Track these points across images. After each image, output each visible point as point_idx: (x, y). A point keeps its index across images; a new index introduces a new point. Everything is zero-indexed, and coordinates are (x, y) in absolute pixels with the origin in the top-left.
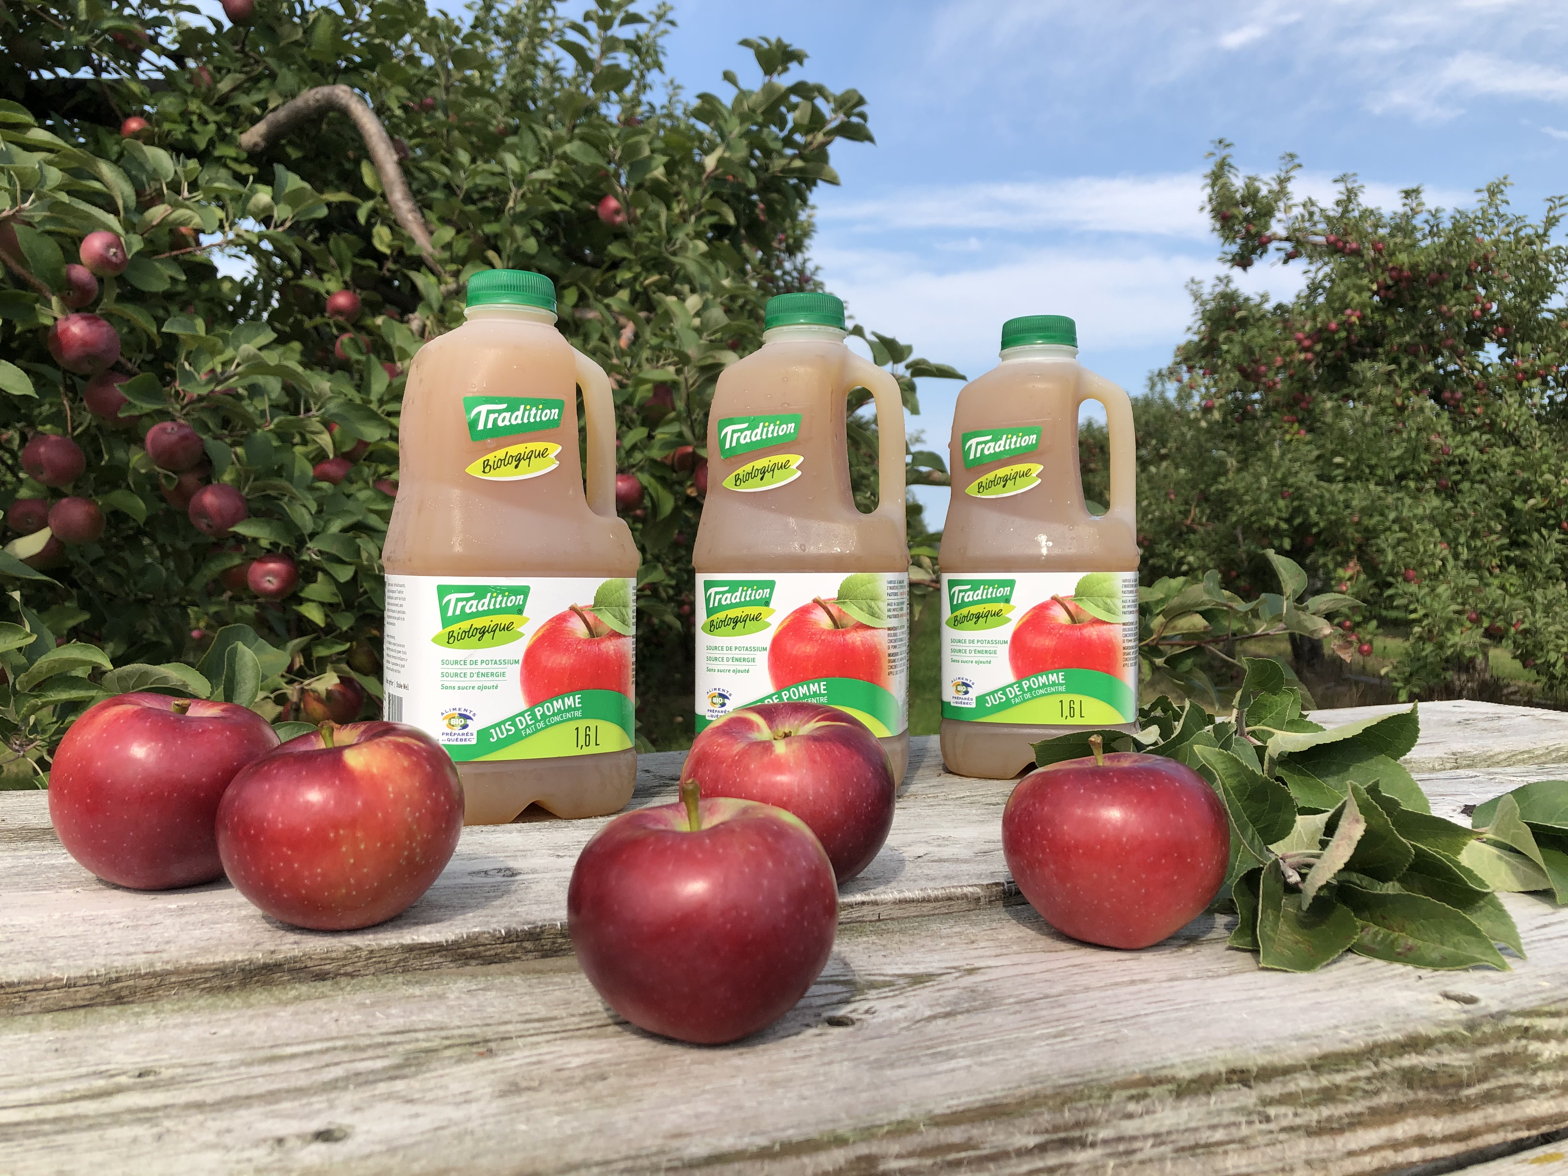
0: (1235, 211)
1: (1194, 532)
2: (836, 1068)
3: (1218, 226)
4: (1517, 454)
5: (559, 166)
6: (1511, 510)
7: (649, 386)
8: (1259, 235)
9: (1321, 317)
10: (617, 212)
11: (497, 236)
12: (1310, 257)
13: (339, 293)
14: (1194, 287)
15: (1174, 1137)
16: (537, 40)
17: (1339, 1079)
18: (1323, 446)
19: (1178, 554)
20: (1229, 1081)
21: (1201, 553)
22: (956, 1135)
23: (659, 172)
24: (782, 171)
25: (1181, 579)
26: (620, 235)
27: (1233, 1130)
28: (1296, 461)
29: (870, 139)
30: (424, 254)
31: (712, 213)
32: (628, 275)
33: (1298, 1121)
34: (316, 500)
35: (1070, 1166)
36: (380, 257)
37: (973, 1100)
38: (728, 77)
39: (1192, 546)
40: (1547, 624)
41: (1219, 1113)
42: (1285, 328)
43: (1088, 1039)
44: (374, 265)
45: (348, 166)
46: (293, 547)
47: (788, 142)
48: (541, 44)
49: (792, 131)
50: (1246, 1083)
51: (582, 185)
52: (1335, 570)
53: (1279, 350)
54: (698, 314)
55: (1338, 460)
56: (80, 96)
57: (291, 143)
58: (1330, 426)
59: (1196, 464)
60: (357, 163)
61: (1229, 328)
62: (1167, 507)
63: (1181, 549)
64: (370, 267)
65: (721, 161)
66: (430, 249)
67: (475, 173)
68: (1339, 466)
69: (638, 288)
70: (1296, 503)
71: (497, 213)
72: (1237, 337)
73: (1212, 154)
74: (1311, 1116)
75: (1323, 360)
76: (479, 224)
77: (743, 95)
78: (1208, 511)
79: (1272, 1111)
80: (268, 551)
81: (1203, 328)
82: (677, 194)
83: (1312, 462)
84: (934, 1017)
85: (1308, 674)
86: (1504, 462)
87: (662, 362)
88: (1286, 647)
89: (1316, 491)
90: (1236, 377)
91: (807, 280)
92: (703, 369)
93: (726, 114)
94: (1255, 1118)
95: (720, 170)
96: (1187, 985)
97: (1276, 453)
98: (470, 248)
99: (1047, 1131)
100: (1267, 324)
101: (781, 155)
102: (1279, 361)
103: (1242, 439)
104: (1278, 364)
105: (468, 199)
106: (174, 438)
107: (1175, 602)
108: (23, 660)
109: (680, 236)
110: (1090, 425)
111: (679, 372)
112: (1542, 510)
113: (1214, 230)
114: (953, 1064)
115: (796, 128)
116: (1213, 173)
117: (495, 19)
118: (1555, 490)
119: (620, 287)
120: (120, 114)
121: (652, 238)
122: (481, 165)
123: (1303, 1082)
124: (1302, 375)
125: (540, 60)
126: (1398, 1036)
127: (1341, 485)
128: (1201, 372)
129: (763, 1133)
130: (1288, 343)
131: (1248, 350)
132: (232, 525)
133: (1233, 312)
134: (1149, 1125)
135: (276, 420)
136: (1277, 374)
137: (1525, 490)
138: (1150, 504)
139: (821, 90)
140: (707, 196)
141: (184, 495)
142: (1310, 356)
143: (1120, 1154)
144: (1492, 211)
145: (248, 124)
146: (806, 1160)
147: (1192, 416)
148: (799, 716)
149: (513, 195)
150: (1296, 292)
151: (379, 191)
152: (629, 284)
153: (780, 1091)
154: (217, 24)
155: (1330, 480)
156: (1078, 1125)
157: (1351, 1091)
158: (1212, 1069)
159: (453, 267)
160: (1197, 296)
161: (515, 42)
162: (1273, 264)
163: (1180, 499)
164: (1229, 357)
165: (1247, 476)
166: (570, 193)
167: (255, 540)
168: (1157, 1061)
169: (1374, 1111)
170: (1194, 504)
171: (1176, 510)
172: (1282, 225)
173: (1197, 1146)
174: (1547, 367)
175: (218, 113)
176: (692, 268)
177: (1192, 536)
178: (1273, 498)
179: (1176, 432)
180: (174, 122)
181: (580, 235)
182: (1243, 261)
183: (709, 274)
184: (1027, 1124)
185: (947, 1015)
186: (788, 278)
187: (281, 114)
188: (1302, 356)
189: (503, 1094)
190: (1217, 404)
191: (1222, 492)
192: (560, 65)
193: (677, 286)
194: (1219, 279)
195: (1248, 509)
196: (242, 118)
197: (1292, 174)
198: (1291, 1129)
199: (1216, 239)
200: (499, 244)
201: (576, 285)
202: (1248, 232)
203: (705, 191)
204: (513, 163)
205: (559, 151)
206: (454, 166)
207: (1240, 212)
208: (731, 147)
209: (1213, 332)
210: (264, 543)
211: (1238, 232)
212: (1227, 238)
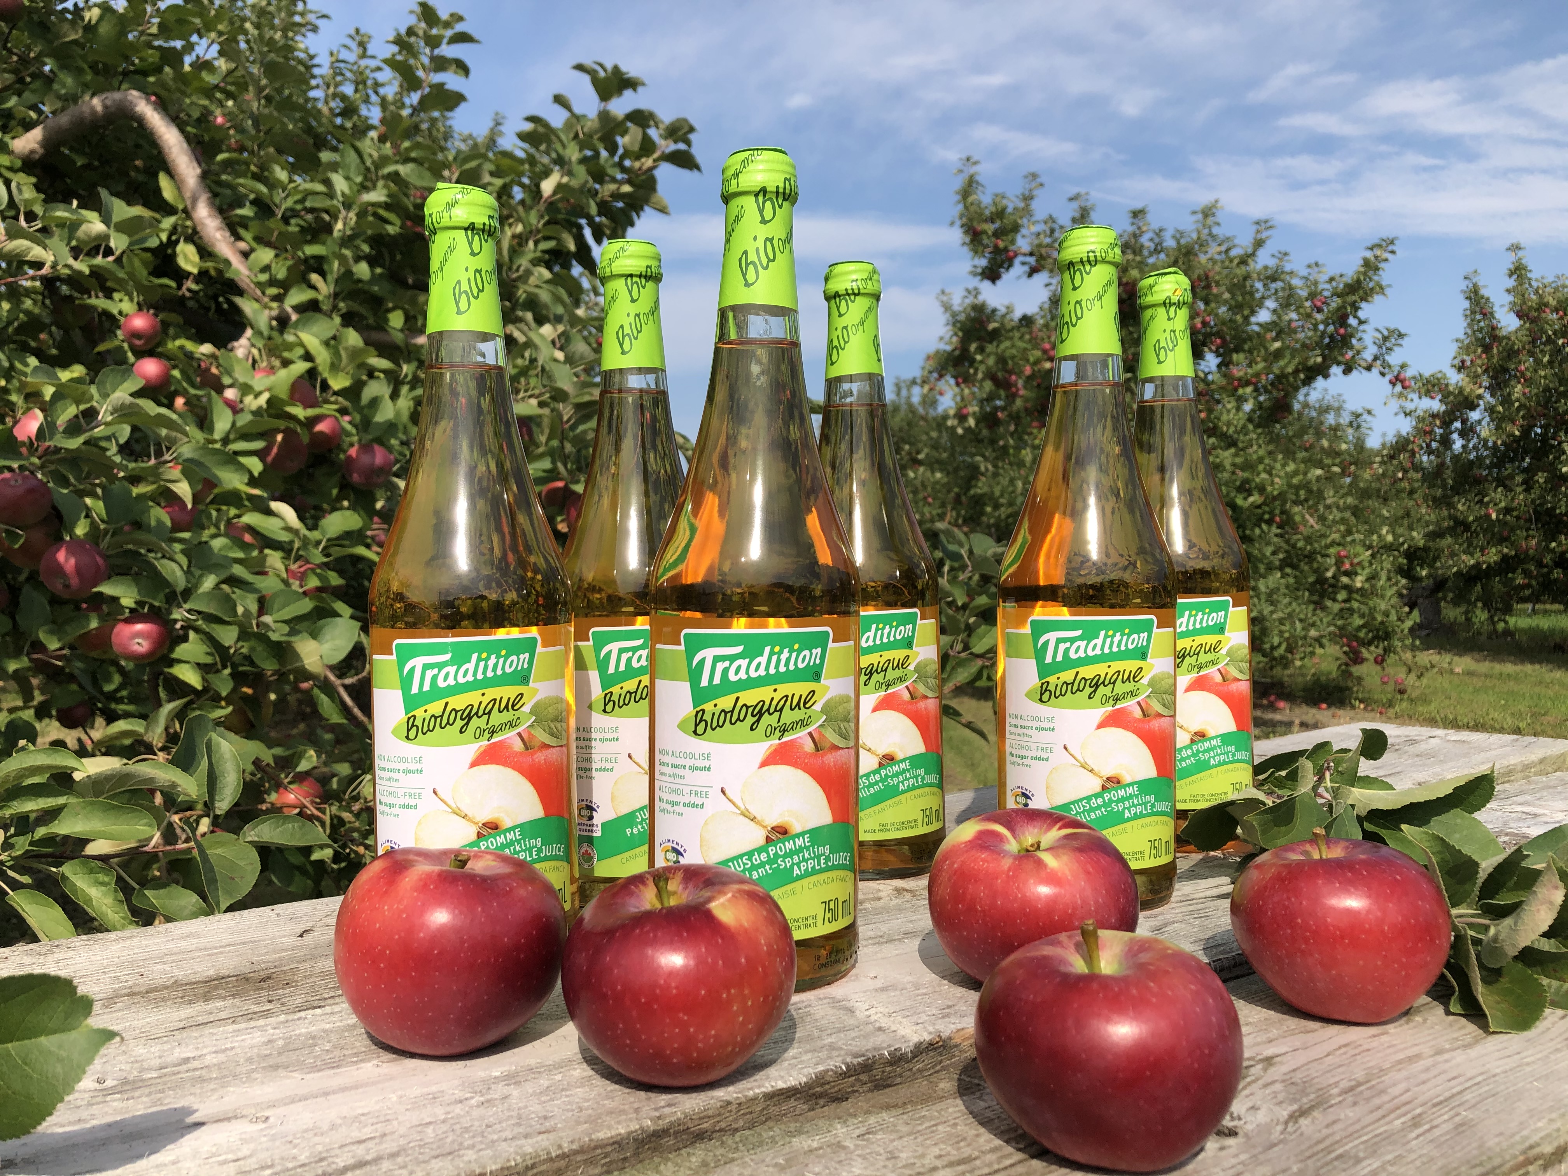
0: (984, 226)
3: (967, 239)
4: (1236, 455)
5: (386, 186)
6: (1233, 506)
8: (1006, 250)
11: (320, 258)
12: (1051, 271)
13: (134, 315)
14: (945, 298)
24: (612, 196)
29: (697, 167)
30: (240, 278)
31: (547, 238)
34: (183, 552)
36: (180, 276)
38: (559, 100)
40: (1272, 612)
42: (1032, 339)
44: (173, 284)
46: (163, 605)
47: (619, 167)
48: (295, 39)
49: (622, 158)
53: (1028, 360)
57: (73, 150)
59: (950, 469)
60: (156, 176)
61: (982, 339)
64: (168, 286)
65: (559, 187)
66: (247, 273)
67: (296, 190)
71: (321, 233)
72: (990, 348)
73: (961, 171)
76: (297, 246)
77: (577, 119)
80: (132, 610)
81: (955, 339)
86: (1227, 464)
87: (522, 395)
90: (988, 385)
92: (579, 407)
93: (558, 135)
95: (557, 196)
98: (291, 270)
100: (1016, 335)
101: (612, 179)
102: (1028, 370)
104: (1027, 374)
105: (287, 220)
106: (20, 491)
109: (524, 262)
111: (543, 405)
112: (1259, 507)
113: (964, 244)
115: (626, 154)
116: (964, 190)
118: (1269, 489)
128: (954, 380)
130: (1035, 353)
131: (1002, 360)
132: (95, 584)
133: (984, 324)
137: (1245, 488)
139: (653, 118)
140: (543, 221)
141: (37, 552)
144: (1206, 231)
145: (20, 129)
147: (947, 423)
148: (1038, 824)
149: (341, 217)
150: (1039, 303)
151: (181, 207)
159: (273, 291)
160: (947, 307)
162: (1019, 278)
163: (937, 503)
164: (982, 367)
165: (1003, 481)
167: (115, 600)
170: (949, 507)
171: (934, 513)
172: (1026, 240)
174: (1257, 375)
182: (992, 274)
187: (61, 121)
188: (1048, 366)
190: (972, 412)
191: (978, 496)
194: (968, 291)
195: (1003, 512)
196: (13, 123)
197: (1035, 192)
199: (967, 253)
200: (326, 267)
201: (403, 309)
202: (996, 247)
203: (542, 217)
204: (340, 183)
205: (387, 170)
206: (272, 184)
207: (990, 228)
208: (570, 173)
209: (965, 342)
210: (127, 602)
211: (987, 246)
212: (976, 252)
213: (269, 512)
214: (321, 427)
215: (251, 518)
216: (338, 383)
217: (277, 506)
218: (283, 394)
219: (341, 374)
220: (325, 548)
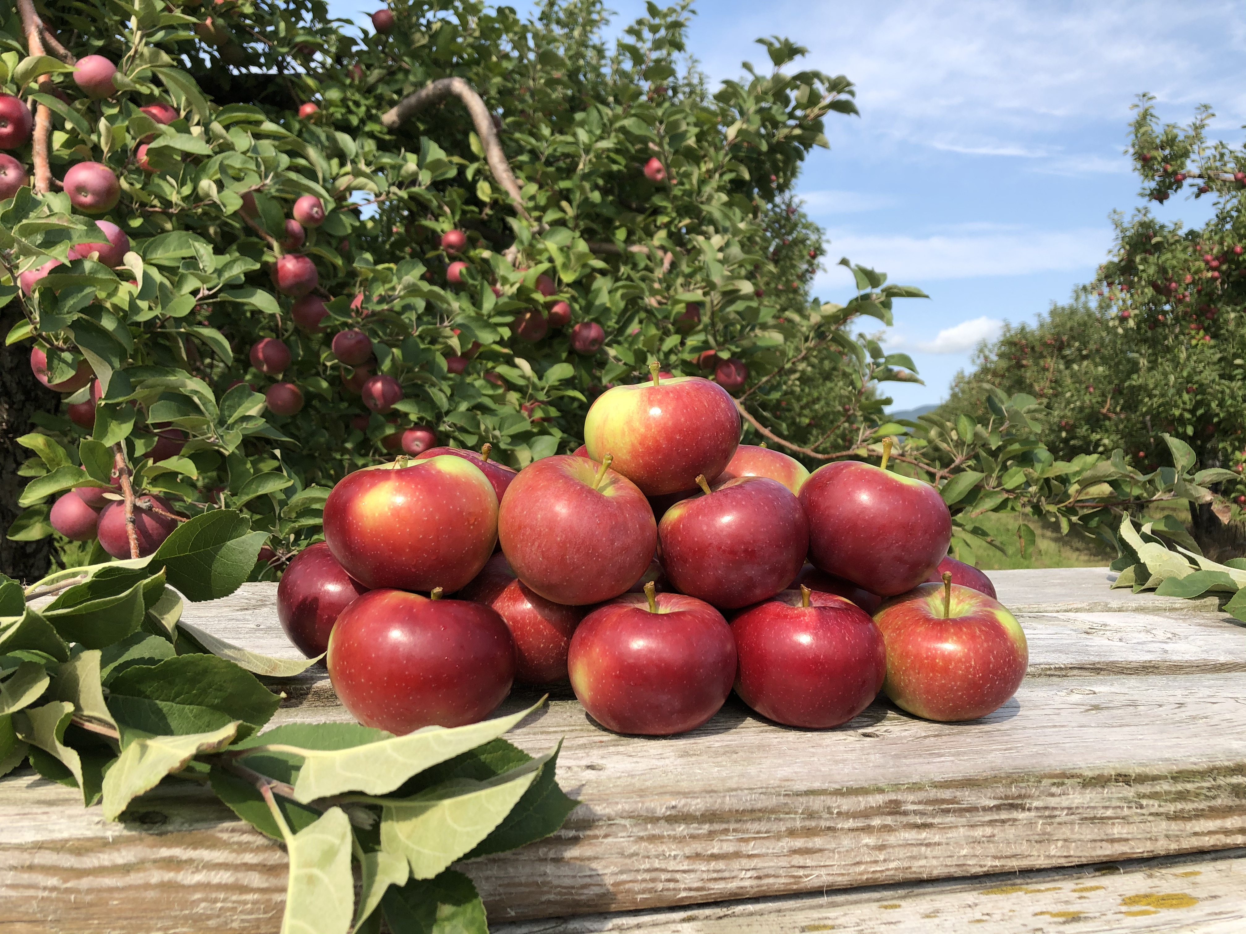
0: (1154, 153)
1: (1109, 419)
2: (872, 757)
3: (1139, 165)
5: (616, 137)
7: (683, 305)
8: (1175, 173)
9: (1228, 241)
10: (658, 171)
11: (569, 190)
12: (1220, 191)
13: (451, 232)
14: (1116, 217)
15: (1080, 811)
16: (588, 28)
17: (1189, 786)
18: (1225, 350)
19: (1095, 437)
20: (1117, 781)
21: (1115, 437)
22: (947, 794)
23: (691, 141)
24: (785, 138)
25: (1096, 456)
26: (662, 189)
27: (1119, 810)
28: (1201, 362)
29: (856, 112)
30: (515, 204)
31: (731, 171)
32: (666, 219)
33: (1161, 810)
34: (450, 386)
35: (1015, 820)
36: (481, 204)
37: (959, 776)
38: (746, 66)
39: (1107, 431)
41: (1110, 799)
42: (1195, 251)
43: (1026, 752)
44: (476, 210)
45: (459, 137)
46: (434, 421)
47: (791, 116)
48: (591, 32)
49: (795, 109)
50: (1128, 783)
51: (633, 151)
52: (1233, 452)
53: (1189, 270)
54: (721, 250)
55: (1238, 361)
56: (271, 89)
57: (419, 119)
58: (1232, 333)
59: (1112, 363)
60: (467, 136)
61: (1146, 251)
62: (1087, 398)
63: (1097, 433)
64: (473, 212)
65: (740, 132)
66: (520, 201)
67: (554, 142)
68: (1239, 366)
69: (673, 229)
70: (1199, 397)
71: (569, 171)
72: (1152, 259)
73: (1137, 106)
74: (1171, 808)
75: (1228, 277)
76: (555, 181)
77: (758, 80)
78: (1122, 401)
79: (1144, 802)
80: (416, 424)
81: (1122, 251)
82: (705, 156)
83: (1214, 364)
84: (929, 736)
85: (1205, 540)
87: (692, 287)
88: (1186, 516)
89: (1217, 387)
90: (1149, 292)
91: (793, 212)
92: (725, 294)
93: (745, 95)
94: (1133, 805)
95: (739, 139)
96: (1091, 730)
97: (1183, 356)
98: (548, 199)
99: (1001, 798)
100: (1179, 248)
101: (785, 125)
102: (1188, 278)
103: (1153, 343)
104: (1187, 281)
105: (548, 163)
106: (353, 342)
107: (1087, 474)
108: (283, 497)
109: (708, 189)
110: (1023, 329)
111: (705, 294)
113: (1135, 169)
114: (942, 759)
115: (797, 106)
116: (1138, 122)
117: (556, 13)
119: (659, 228)
120: (298, 101)
121: (685, 191)
122: (559, 138)
123: (1165, 786)
124: (1208, 290)
125: (591, 43)
126: (1231, 764)
127: (1240, 383)
128: (1120, 287)
129: (835, 782)
130: (1197, 263)
131: (1162, 270)
132: (394, 403)
133: (1149, 238)
134: (1064, 802)
135: (420, 329)
136: (1186, 289)
138: (1072, 396)
139: (816, 75)
140: (727, 158)
141: (360, 383)
142: (1216, 274)
143: (1046, 817)
145: (387, 107)
146: (861, 799)
147: (1111, 324)
149: (582, 160)
150: (1206, 220)
151: (482, 156)
152: (667, 225)
153: (841, 765)
154: (365, 32)
155: (1231, 378)
156: (1020, 796)
157: (1197, 795)
158: (1106, 773)
159: (536, 214)
160: (1117, 225)
161: (572, 30)
162: (1187, 198)
163: (1098, 392)
164: (1144, 275)
165: (1157, 375)
166: (624, 157)
167: (406, 415)
168: (1070, 765)
169: (1212, 809)
170: (1109, 396)
171: (1094, 400)
172: (1196, 164)
173: (1095, 818)
175: (367, 99)
176: (717, 215)
177: (1107, 423)
178: (1179, 393)
179: (1096, 336)
180: (337, 106)
181: (628, 188)
182: (1160, 195)
183: (730, 219)
184: (989, 792)
185: (935, 736)
186: (778, 210)
187: (413, 100)
188: (1209, 274)
189: (682, 756)
190: (1132, 314)
191: (1134, 386)
192: (605, 47)
193: (704, 228)
194: (1138, 211)
195: (1157, 401)
196: (384, 103)
197: (1206, 122)
198: (1157, 814)
199: (1137, 177)
200: (572, 197)
201: (626, 226)
202: (1165, 170)
203: (726, 155)
204: (583, 135)
205: (617, 125)
206: (538, 137)
207: (1159, 154)
208: (748, 121)
209: (1131, 255)
210: (413, 417)
211: (1158, 170)
212: (1147, 176)
213: (515, 366)
214: (557, 309)
215: (502, 369)
216: (568, 277)
217: (519, 361)
218: (531, 284)
219: (570, 272)
220: (548, 392)
